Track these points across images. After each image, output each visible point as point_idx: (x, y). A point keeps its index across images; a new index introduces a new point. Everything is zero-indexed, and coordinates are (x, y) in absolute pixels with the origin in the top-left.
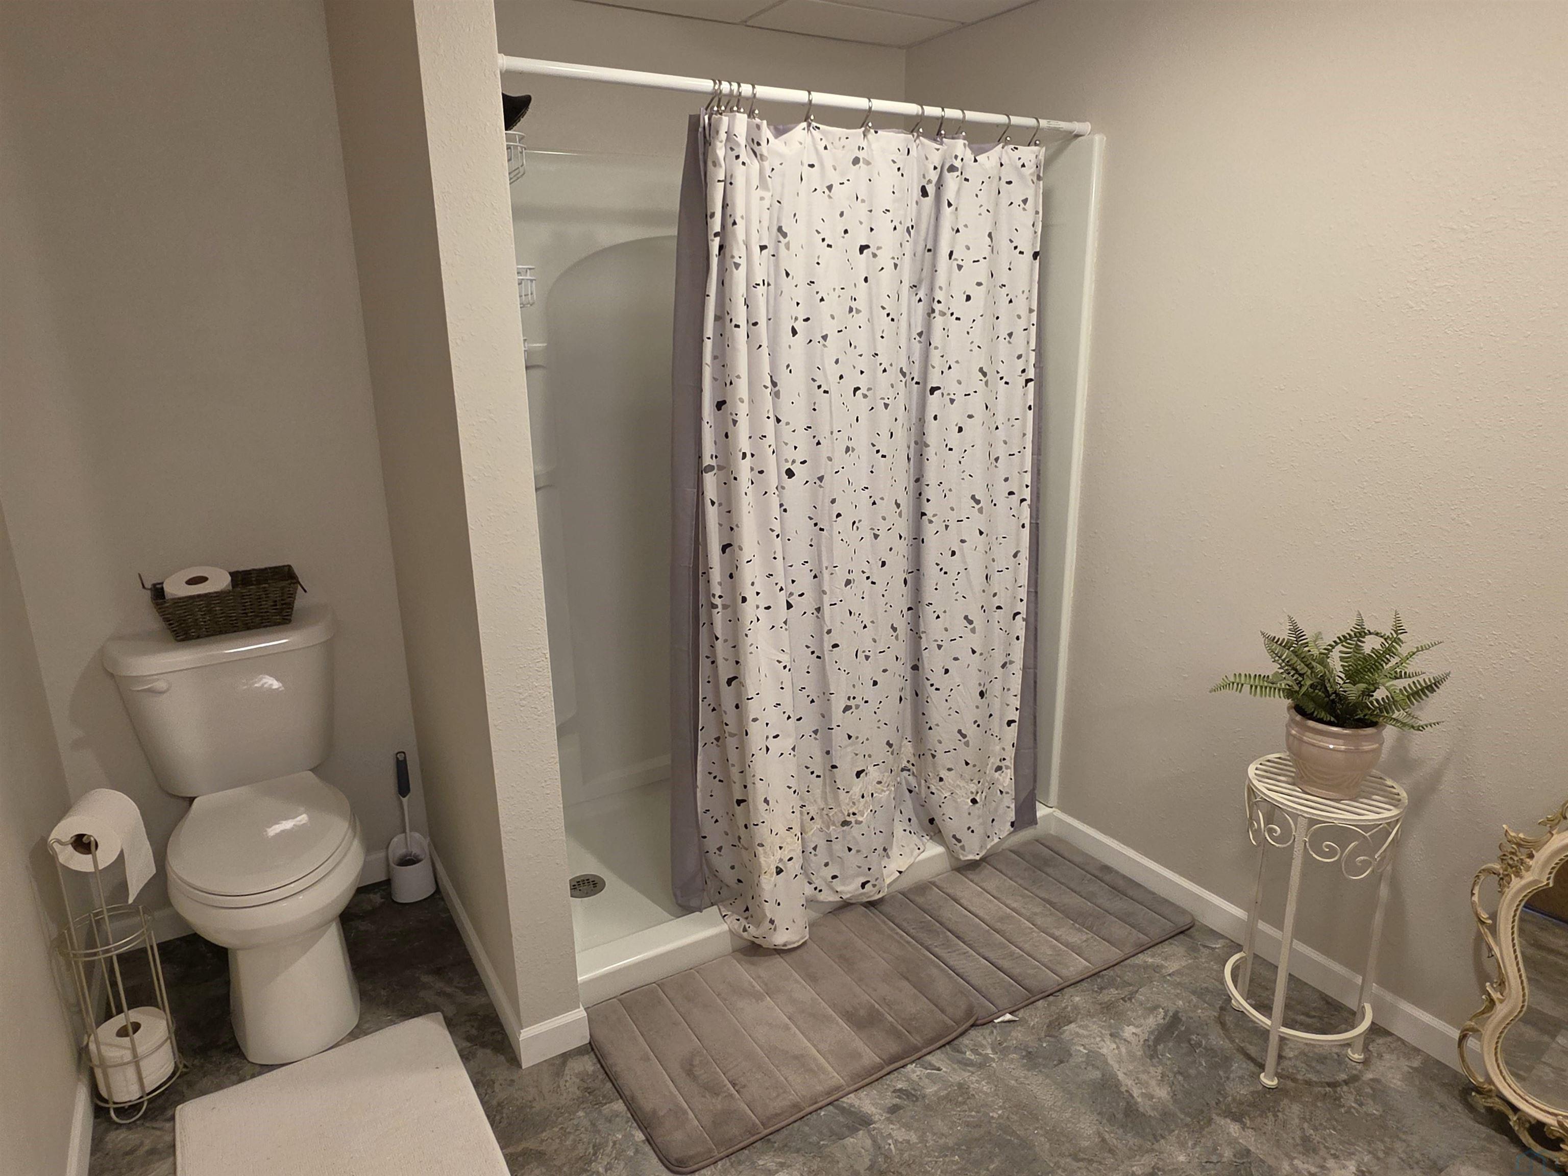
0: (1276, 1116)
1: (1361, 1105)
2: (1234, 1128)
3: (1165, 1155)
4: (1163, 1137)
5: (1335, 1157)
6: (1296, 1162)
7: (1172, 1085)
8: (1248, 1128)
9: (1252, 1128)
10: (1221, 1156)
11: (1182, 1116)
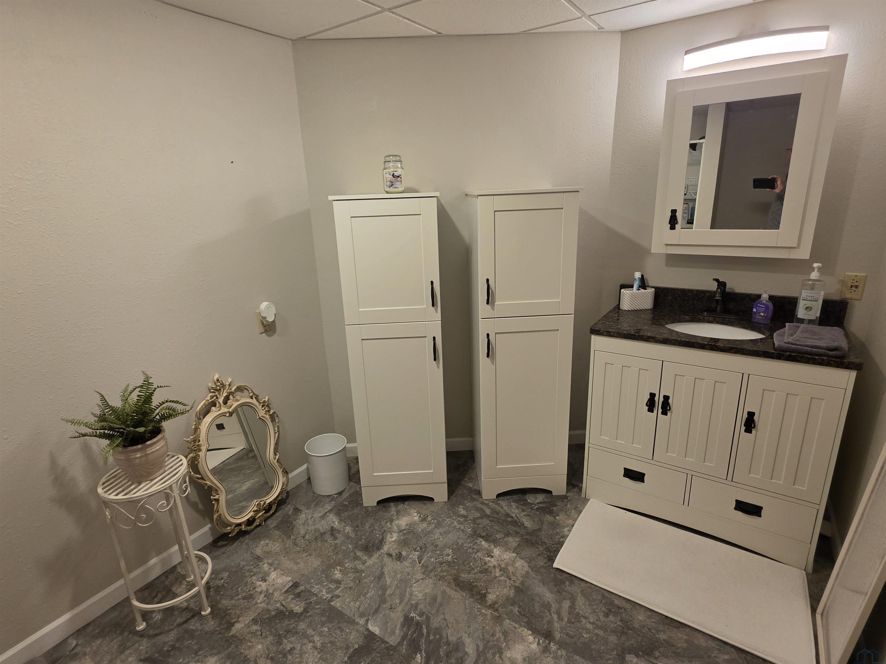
0: (230, 609)
1: (222, 579)
2: (238, 626)
3: (258, 654)
4: (246, 656)
5: (254, 588)
6: (259, 601)
7: (206, 656)
8: (238, 620)
9: (238, 618)
10: (256, 630)
11: (230, 649)
